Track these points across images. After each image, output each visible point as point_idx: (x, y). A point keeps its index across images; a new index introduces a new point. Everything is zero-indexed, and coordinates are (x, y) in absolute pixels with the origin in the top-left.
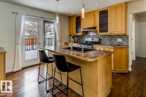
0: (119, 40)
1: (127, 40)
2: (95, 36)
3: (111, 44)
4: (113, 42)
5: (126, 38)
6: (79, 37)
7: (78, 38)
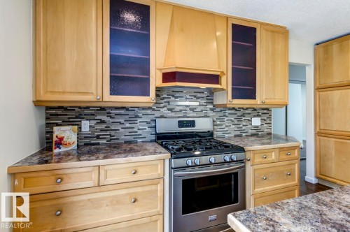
0: (256, 122)
1: (268, 122)
2: (192, 110)
3: (238, 133)
4: (244, 128)
5: (267, 116)
6: (109, 115)
7: (102, 122)
